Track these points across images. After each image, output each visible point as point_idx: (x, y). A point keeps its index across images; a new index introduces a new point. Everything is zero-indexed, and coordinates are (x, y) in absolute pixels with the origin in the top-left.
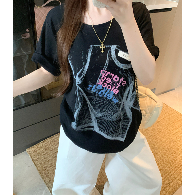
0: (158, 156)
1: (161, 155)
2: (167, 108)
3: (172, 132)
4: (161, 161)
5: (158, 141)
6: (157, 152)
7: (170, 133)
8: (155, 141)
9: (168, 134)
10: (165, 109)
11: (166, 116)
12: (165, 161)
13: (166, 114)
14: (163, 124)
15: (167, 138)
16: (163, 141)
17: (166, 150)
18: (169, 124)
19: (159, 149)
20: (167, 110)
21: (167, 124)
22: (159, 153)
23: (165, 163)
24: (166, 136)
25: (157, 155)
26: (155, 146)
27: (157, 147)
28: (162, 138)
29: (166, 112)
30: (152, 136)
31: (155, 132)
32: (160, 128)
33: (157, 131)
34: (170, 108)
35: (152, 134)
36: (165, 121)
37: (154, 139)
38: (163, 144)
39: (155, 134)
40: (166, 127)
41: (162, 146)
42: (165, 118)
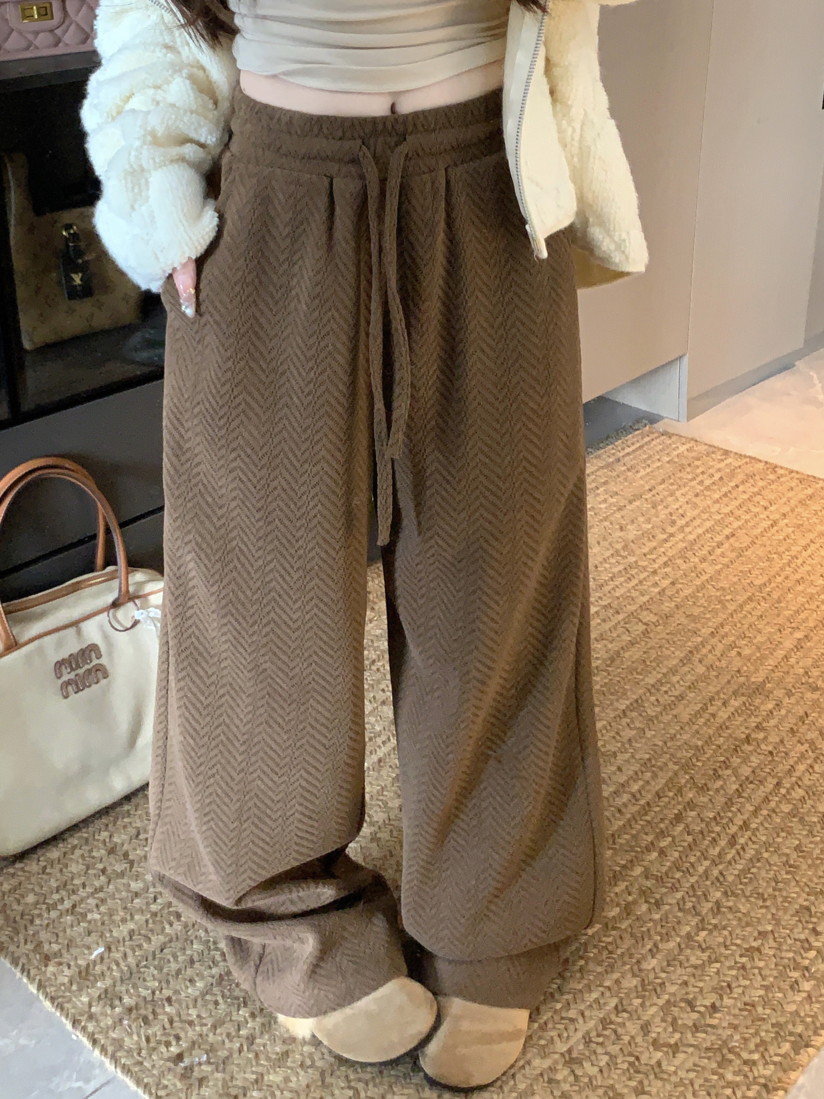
0: (776, 726)
1: (794, 721)
2: (772, 477)
4: (799, 748)
5: (759, 649)
6: (770, 706)
8: (746, 651)
10: (761, 484)
11: (777, 516)
13: (772, 508)
14: (769, 559)
15: (811, 624)
16: (788, 643)
18: (805, 554)
19: (775, 692)
20: (773, 487)
21: (793, 553)
22: (783, 712)
24: (803, 616)
25: (773, 722)
26: (753, 680)
27: (761, 680)
28: (780, 631)
29: (772, 496)
30: (722, 631)
31: (733, 608)
32: (757, 582)
33: (745, 597)
34: (792, 472)
35: (720, 620)
36: (774, 543)
37: (734, 642)
38: (792, 661)
39: (737, 617)
40: (788, 570)
41: (788, 673)
42: (772, 526)
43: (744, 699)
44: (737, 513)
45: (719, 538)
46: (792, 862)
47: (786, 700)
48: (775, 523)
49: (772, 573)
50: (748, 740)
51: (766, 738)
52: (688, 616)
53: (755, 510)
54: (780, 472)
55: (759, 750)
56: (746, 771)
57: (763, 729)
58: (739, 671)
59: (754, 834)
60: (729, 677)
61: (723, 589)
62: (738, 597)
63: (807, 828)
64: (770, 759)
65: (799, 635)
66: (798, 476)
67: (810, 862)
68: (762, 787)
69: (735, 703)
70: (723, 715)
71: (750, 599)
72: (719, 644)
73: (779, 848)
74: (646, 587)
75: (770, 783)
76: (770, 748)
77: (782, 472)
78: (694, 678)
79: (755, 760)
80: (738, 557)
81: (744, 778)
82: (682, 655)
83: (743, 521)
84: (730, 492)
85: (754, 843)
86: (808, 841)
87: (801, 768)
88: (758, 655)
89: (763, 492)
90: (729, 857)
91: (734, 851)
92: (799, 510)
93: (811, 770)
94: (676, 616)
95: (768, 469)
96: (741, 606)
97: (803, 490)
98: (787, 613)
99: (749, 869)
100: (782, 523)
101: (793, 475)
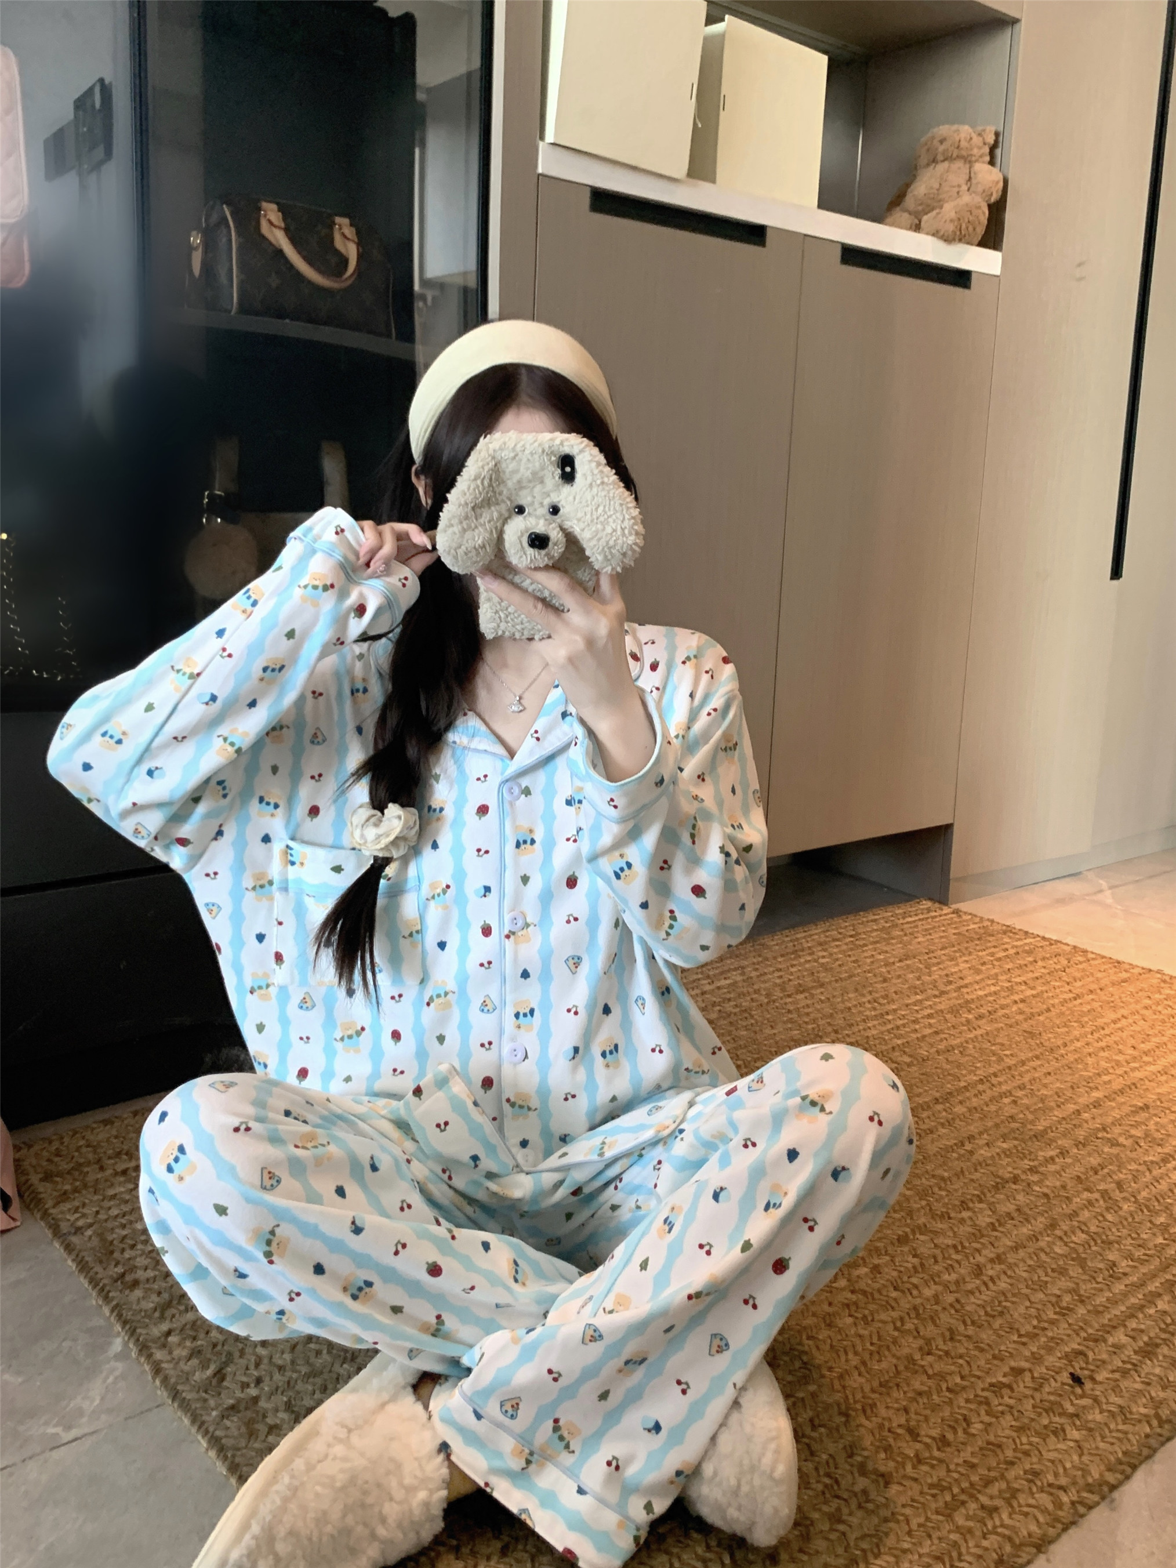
4: (1086, 1195)
12: (1124, 1198)
16: (1083, 1100)
17: (1118, 1145)
22: (1069, 1160)
25: (1052, 1168)
28: (1072, 1087)
35: (992, 1070)
37: (1010, 1092)
38: (1086, 1116)
43: (1016, 1143)
50: (1015, 1180)
56: (1011, 1207)
57: (1037, 1172)
65: (1095, 1094)
70: (984, 1153)
76: (1045, 1190)
78: (950, 1116)
87: (1085, 1215)
88: (1040, 1105)
93: (1101, 1219)
96: (1023, 1062)
98: (1084, 1074)
99: (1000, 1302)
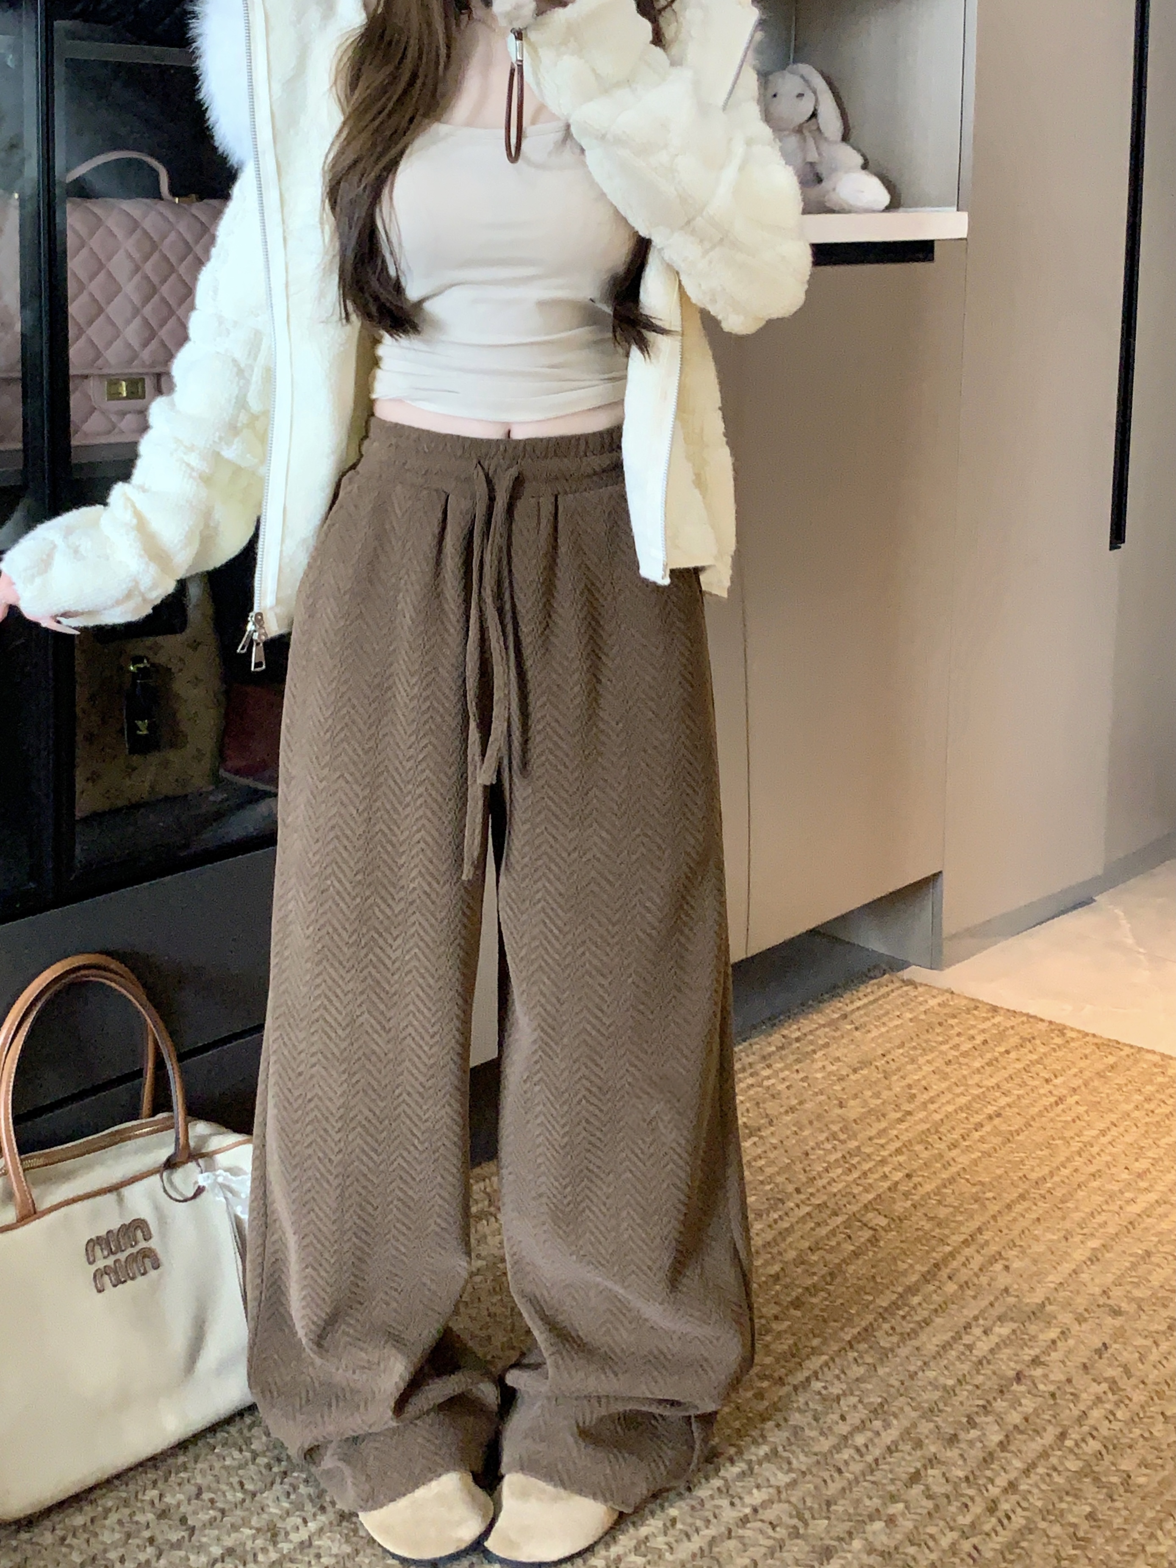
2: (1059, 1041)
3: (1143, 1184)
6: (1053, 1334)
7: (1128, 1195)
9: (1116, 1208)
10: (1042, 1049)
11: (1065, 1092)
13: (1057, 1081)
14: (1050, 1147)
15: (1111, 1230)
18: (1104, 1140)
19: (1060, 1317)
20: (1060, 1054)
21: (1085, 1139)
23: (1139, 1397)
24: (1099, 1219)
26: (1027, 1301)
27: (1039, 1301)
29: (1058, 1067)
30: (981, 1239)
31: (997, 1208)
32: (1034, 1176)
33: (1016, 1195)
34: (1087, 1034)
36: (1059, 1125)
39: (1001, 1222)
40: (1078, 1161)
41: (1078, 1293)
42: (1057, 1104)
44: (1006, 1086)
45: (977, 1118)
46: (1081, 1534)
47: (1075, 1328)
48: (1061, 1100)
49: (1054, 1165)
51: (1046, 1376)
52: (932, 1219)
53: (1031, 1083)
54: (1070, 1034)
55: (1034, 1391)
58: (1006, 1290)
59: (1025, 1499)
60: (992, 1298)
61: (982, 1184)
62: (1005, 1195)
63: (1105, 1490)
64: (1052, 1402)
66: (1096, 1040)
67: (1108, 1533)
68: (1038, 1438)
69: (1003, 1330)
71: (1022, 1197)
72: (976, 1255)
73: (1062, 1515)
74: (870, 1181)
75: (1050, 1434)
77: (1074, 1035)
79: (1029, 1405)
80: (1004, 1144)
81: (1011, 1428)
82: (925, 1269)
83: (1014, 1097)
84: (997, 1060)
85: (1024, 1509)
86: (1105, 1507)
89: (1046, 1061)
90: (987, 1528)
91: (994, 1520)
92: (1096, 1083)
93: (1111, 1418)
94: (914, 1219)
95: (1052, 1031)
96: (1009, 1207)
97: (1101, 1058)
98: (1077, 1216)
99: (1017, 1543)
100: (1071, 1100)
101: (1087, 1039)
